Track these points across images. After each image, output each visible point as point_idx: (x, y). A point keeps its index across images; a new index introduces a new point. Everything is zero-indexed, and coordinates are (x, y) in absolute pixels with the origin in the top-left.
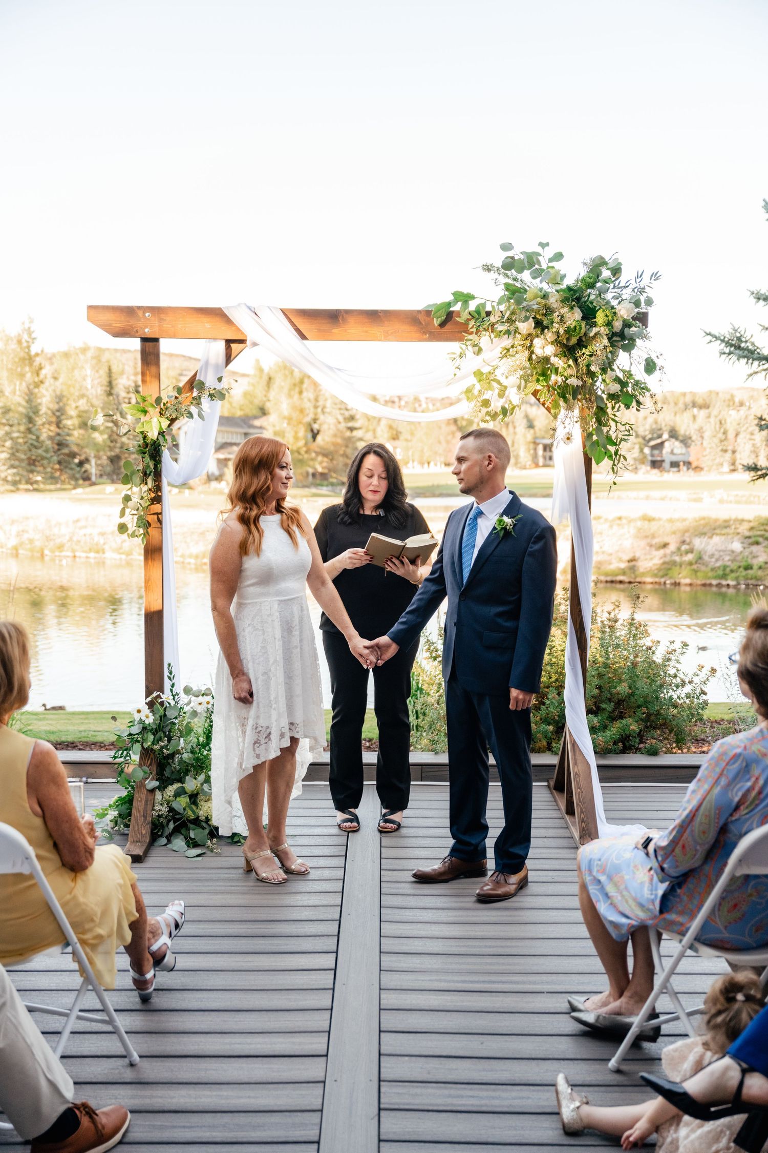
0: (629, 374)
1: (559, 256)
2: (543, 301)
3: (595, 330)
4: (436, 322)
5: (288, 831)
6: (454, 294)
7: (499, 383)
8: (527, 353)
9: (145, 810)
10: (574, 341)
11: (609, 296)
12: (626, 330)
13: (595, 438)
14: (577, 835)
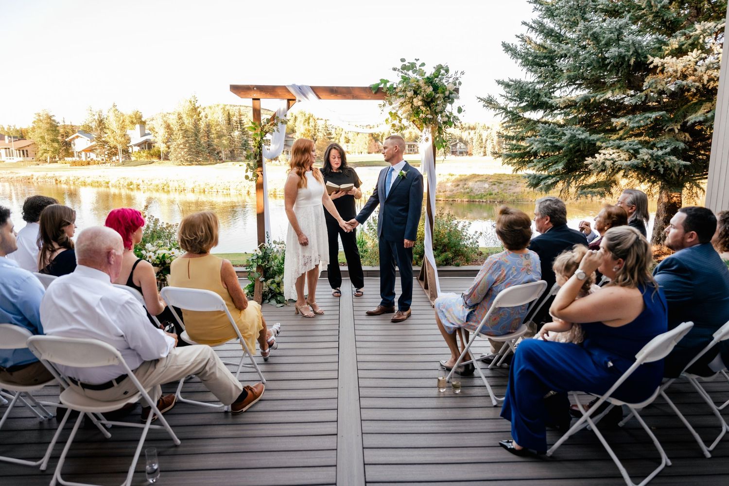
0: (451, 114)
1: (423, 65)
2: (417, 83)
3: (438, 95)
4: (373, 92)
5: (316, 297)
6: (380, 80)
7: (399, 117)
8: (411, 105)
9: (260, 289)
10: (429, 100)
11: (444, 81)
12: (450, 95)
13: (438, 139)
14: (429, 297)
